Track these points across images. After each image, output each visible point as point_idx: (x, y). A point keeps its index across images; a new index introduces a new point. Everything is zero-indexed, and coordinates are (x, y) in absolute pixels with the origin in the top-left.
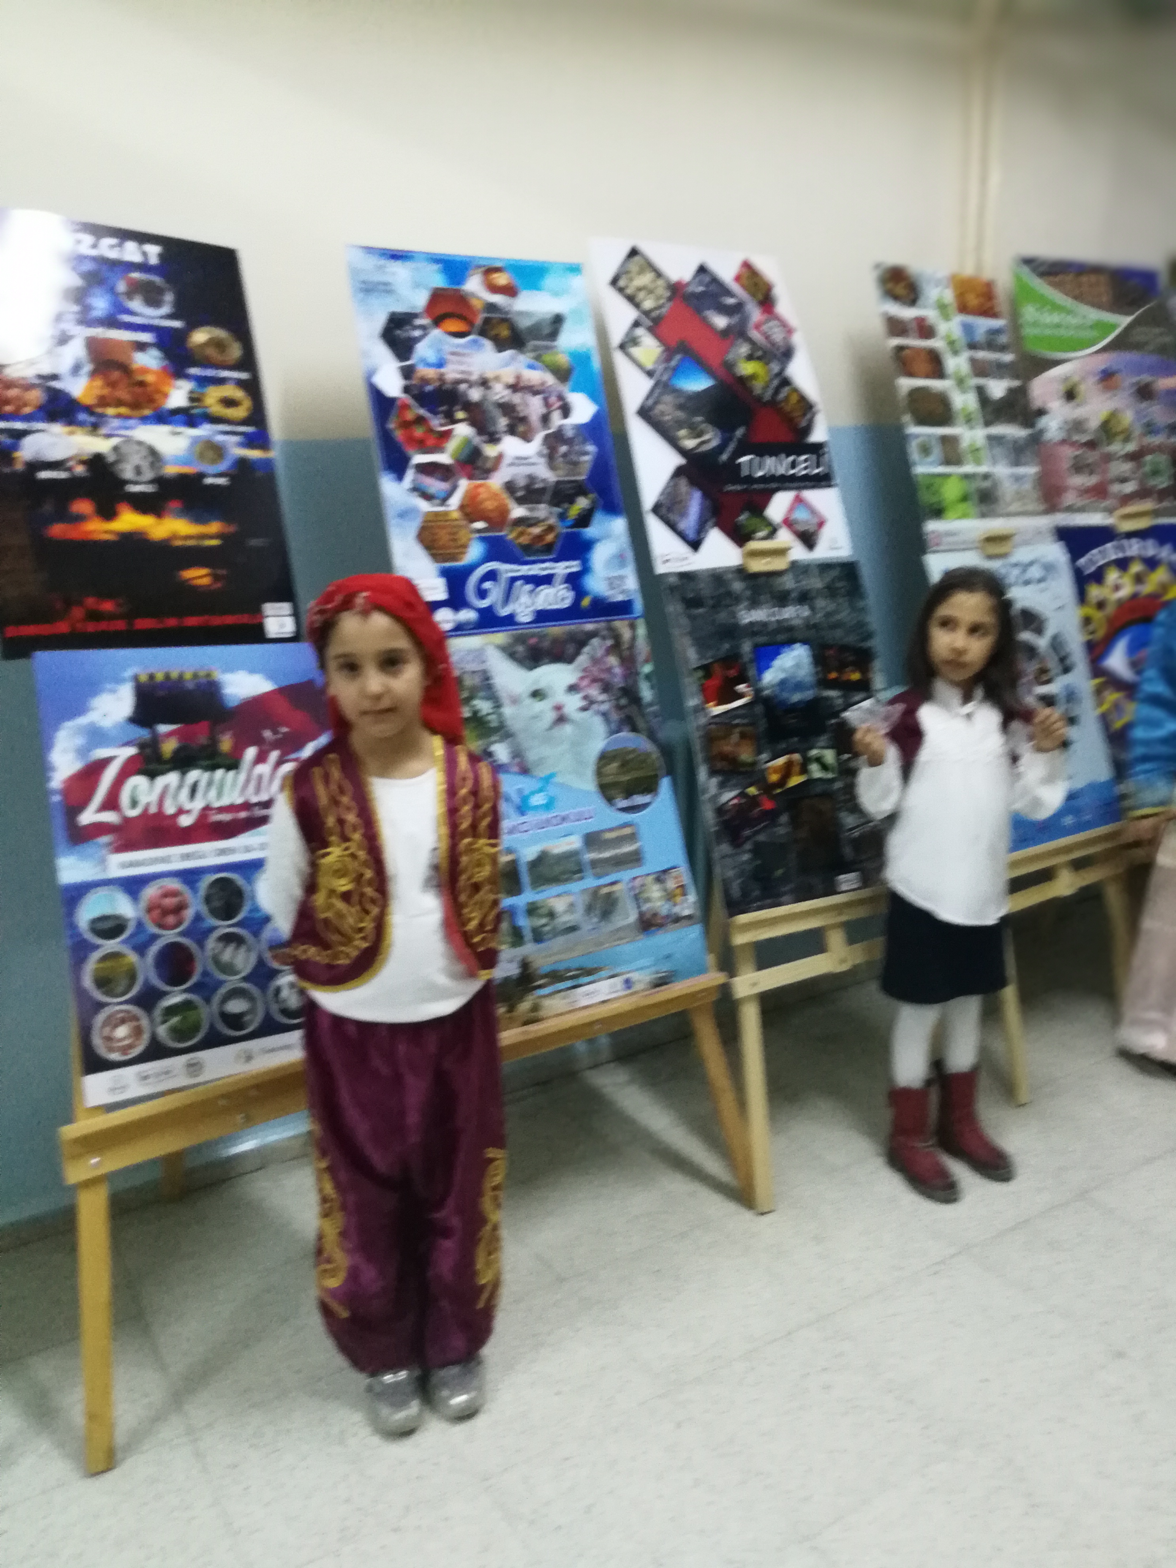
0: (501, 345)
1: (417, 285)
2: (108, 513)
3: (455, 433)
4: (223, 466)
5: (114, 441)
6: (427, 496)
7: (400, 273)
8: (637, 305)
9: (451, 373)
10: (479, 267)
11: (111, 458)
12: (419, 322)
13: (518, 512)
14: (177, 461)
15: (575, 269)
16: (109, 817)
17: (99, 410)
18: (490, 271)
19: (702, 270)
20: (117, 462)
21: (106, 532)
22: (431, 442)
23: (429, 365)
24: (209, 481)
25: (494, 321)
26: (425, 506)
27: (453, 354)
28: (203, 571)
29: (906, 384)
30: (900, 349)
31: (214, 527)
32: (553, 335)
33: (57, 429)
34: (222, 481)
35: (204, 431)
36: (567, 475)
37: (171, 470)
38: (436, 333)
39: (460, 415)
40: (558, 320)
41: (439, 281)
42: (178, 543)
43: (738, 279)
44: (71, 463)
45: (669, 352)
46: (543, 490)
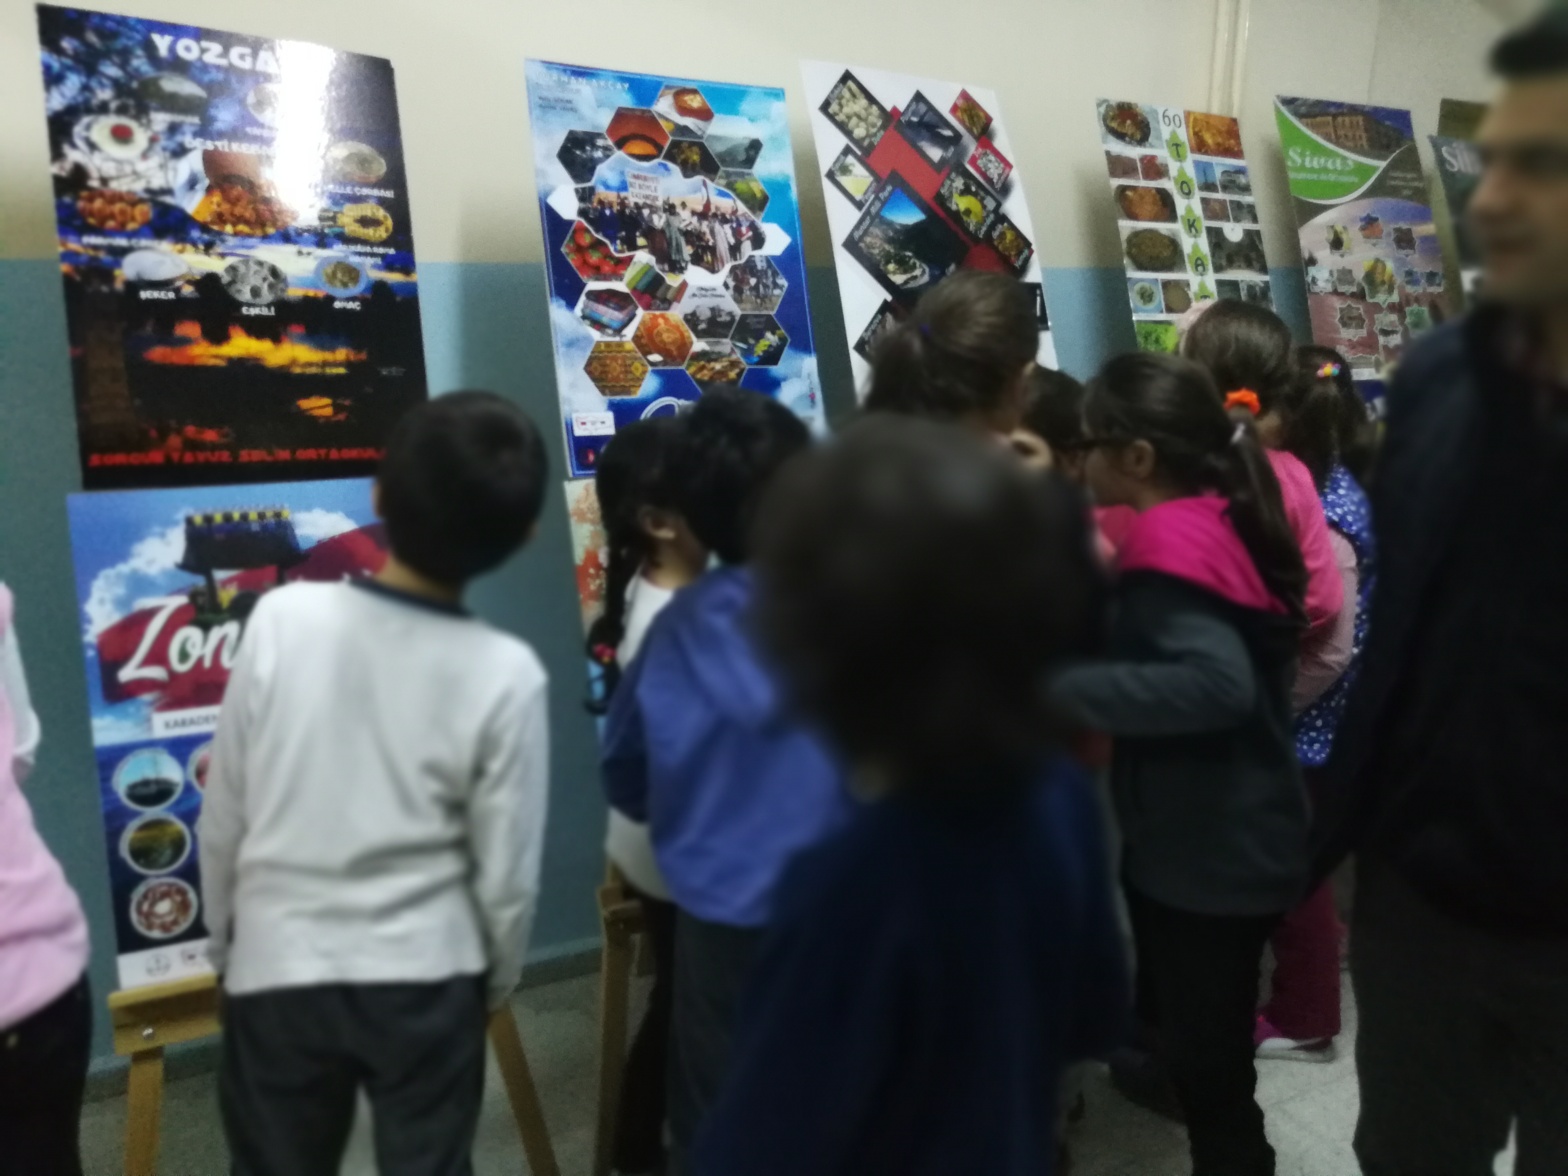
0: (688, 170)
1: (600, 104)
2: (219, 337)
3: (635, 260)
4: (356, 290)
5: (230, 260)
6: (598, 325)
7: (583, 90)
8: (848, 133)
9: (633, 197)
10: (668, 87)
11: (226, 279)
12: (600, 142)
13: (699, 345)
14: (303, 282)
15: (777, 94)
16: (156, 673)
17: (215, 228)
18: (680, 93)
19: (919, 97)
20: (233, 282)
21: (216, 357)
22: (606, 269)
23: (607, 187)
24: (338, 305)
25: (685, 145)
26: (596, 335)
27: (636, 177)
28: (327, 401)
29: (1126, 226)
30: (1122, 189)
31: (341, 354)
32: (749, 162)
33: (165, 246)
34: (354, 306)
35: (338, 251)
36: (754, 309)
37: (294, 292)
38: (619, 154)
39: (641, 241)
40: (755, 146)
41: (626, 100)
42: (298, 370)
43: (954, 109)
44: (178, 283)
45: (880, 182)
46: (728, 325)
